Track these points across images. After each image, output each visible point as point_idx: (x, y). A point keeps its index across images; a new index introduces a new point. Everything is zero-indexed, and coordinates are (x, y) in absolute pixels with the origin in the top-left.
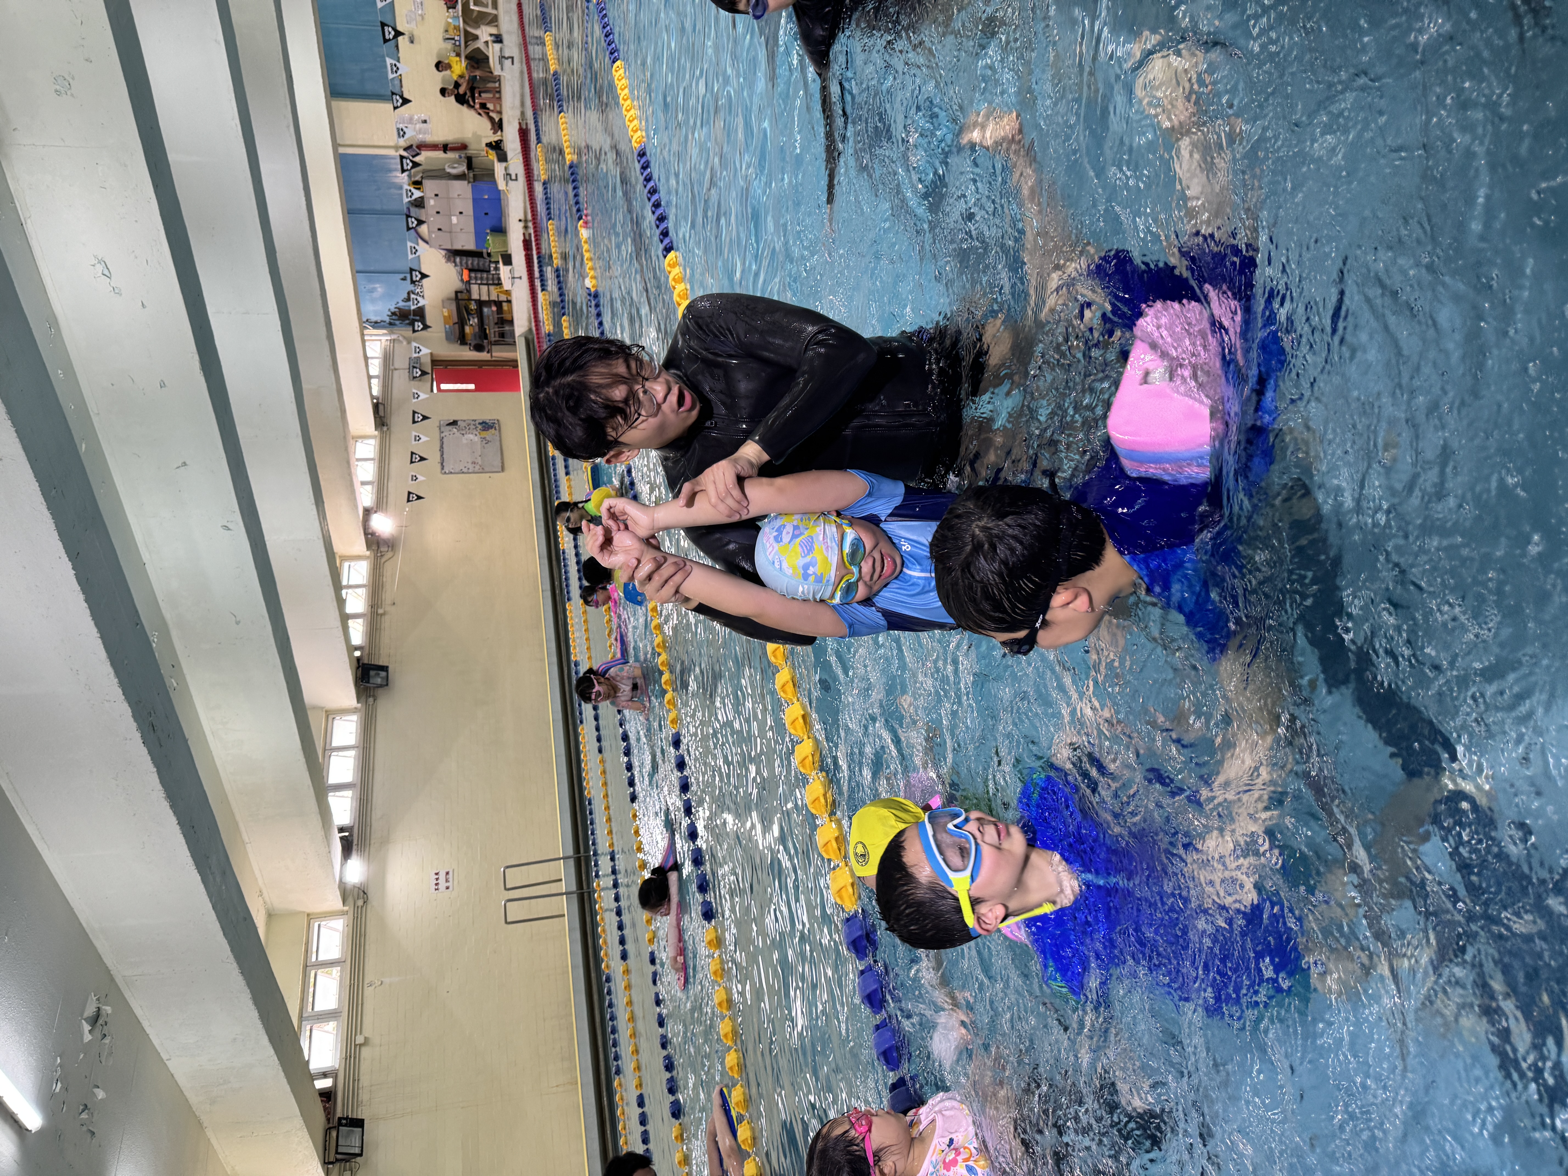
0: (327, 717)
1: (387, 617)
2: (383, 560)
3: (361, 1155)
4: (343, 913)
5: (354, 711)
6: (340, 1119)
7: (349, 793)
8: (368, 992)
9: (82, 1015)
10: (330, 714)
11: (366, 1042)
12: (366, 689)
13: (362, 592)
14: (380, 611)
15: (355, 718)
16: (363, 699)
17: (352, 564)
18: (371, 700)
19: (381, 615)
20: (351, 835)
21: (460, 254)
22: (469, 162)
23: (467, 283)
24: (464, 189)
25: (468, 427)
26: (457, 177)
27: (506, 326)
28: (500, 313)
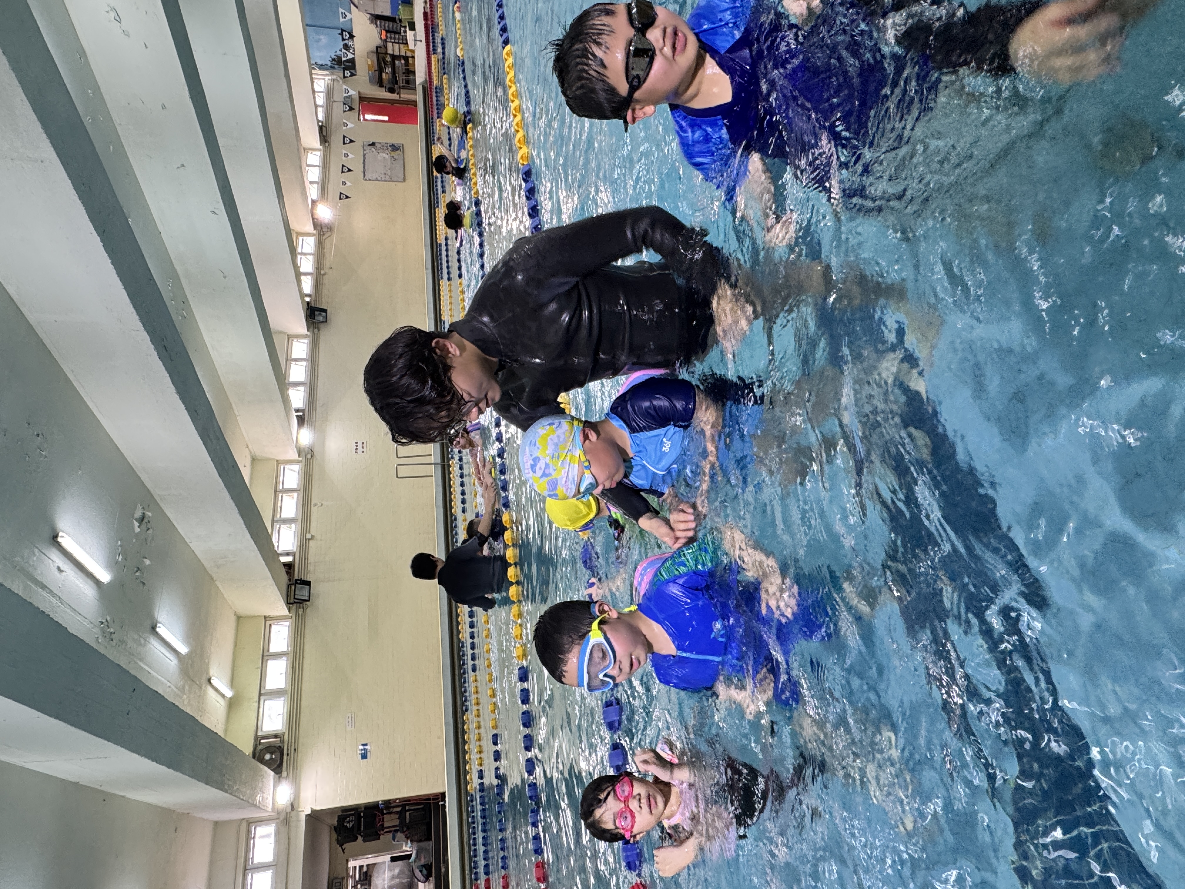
0: (288, 339)
1: (326, 276)
2: (324, 237)
3: (309, 601)
4: (299, 462)
5: (306, 336)
6: (296, 580)
7: (302, 388)
8: (314, 509)
9: (133, 517)
10: (290, 337)
11: (313, 537)
12: (314, 323)
13: (311, 258)
14: (322, 272)
15: (306, 341)
16: (311, 329)
17: (305, 238)
18: (316, 330)
19: (323, 275)
20: (304, 415)
21: (381, 18)
23: (384, 41)
25: (382, 147)
27: (410, 76)
28: (406, 65)
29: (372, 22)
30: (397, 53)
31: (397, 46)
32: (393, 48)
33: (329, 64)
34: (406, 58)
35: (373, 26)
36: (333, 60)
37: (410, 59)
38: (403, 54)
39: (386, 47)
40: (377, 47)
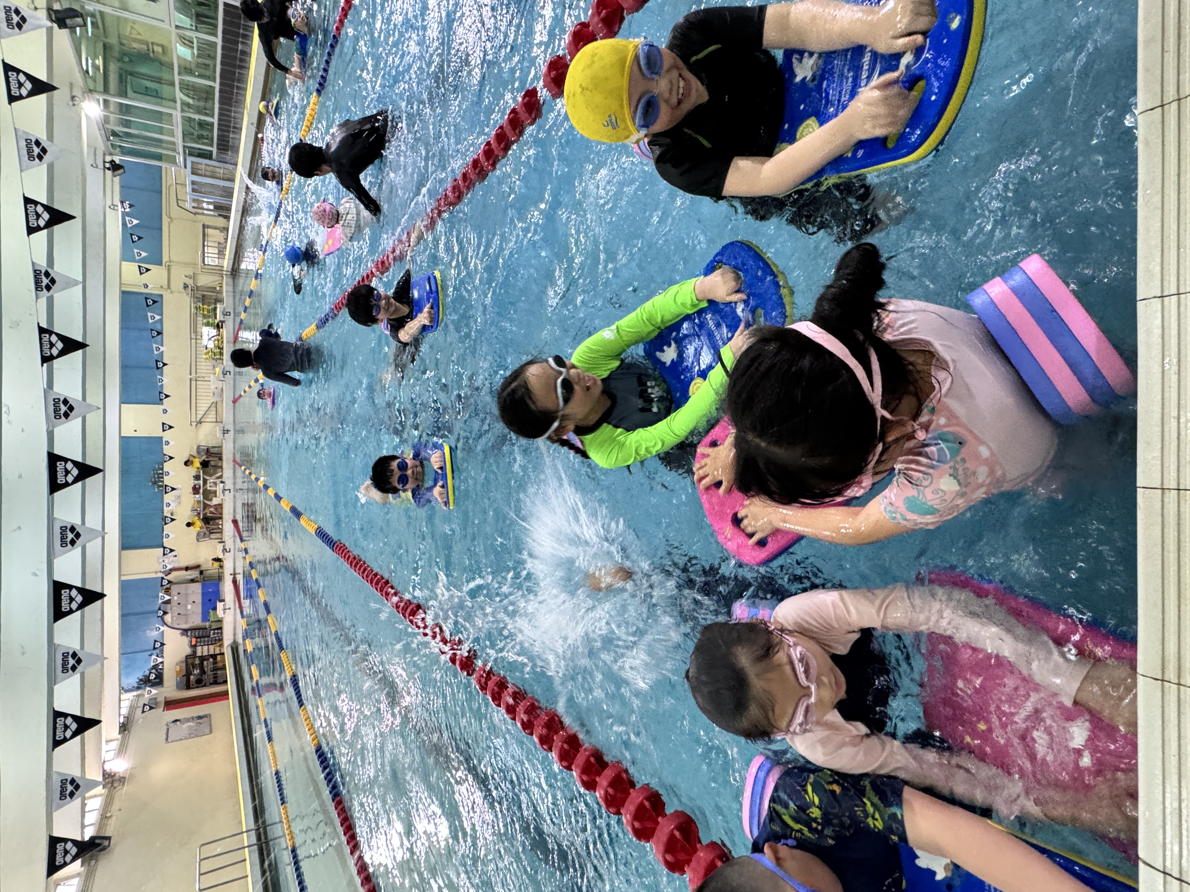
1: (114, 818)
2: (113, 793)
14: (111, 806)
16: (87, 863)
18: (93, 862)
19: (109, 817)
21: (191, 629)
22: (201, 573)
23: (194, 647)
24: (197, 588)
25: (188, 720)
26: (193, 581)
27: (219, 672)
28: (215, 663)
29: (182, 634)
30: (205, 653)
31: (206, 647)
32: (203, 651)
33: (136, 685)
34: (214, 656)
35: (184, 637)
36: (141, 680)
37: (219, 657)
38: (212, 652)
39: (195, 652)
40: (187, 657)
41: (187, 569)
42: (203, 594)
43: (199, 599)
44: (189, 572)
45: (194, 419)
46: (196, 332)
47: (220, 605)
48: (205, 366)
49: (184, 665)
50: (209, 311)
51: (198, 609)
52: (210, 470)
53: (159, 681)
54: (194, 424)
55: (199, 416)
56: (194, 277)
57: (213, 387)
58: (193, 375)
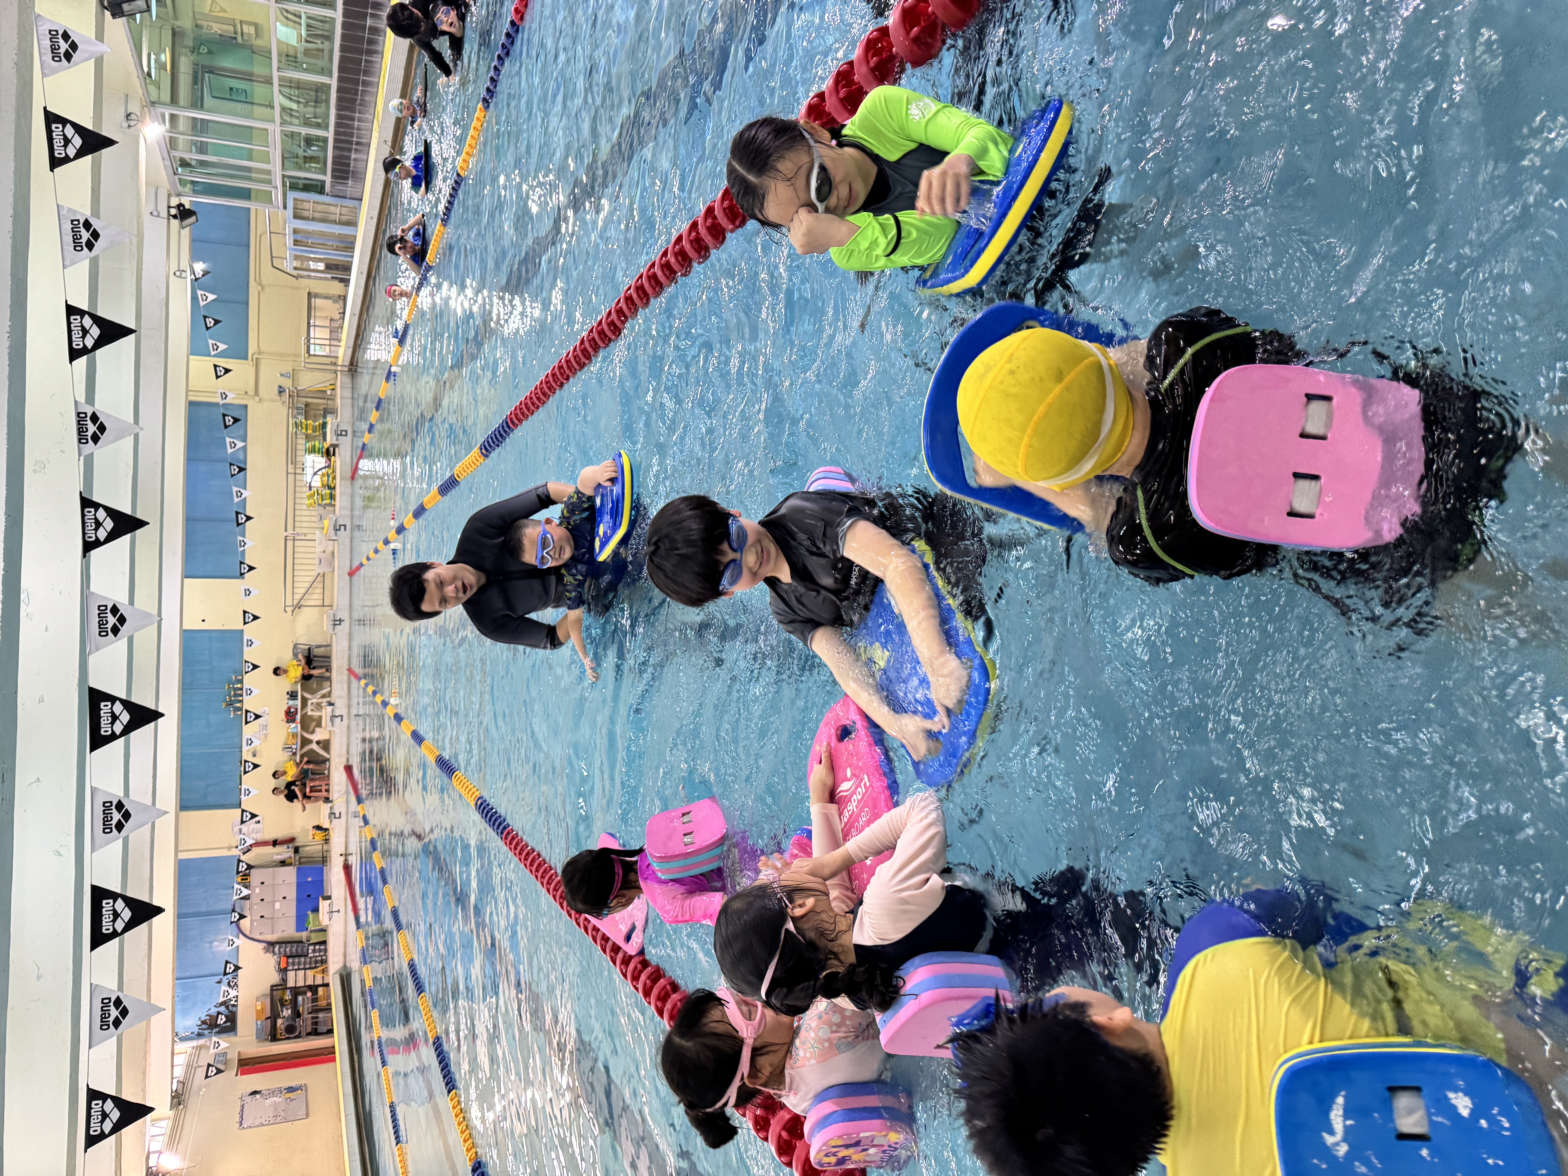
21: (280, 943)
22: (296, 850)
23: (283, 971)
24: (289, 875)
25: (273, 1093)
26: (283, 863)
27: (321, 1015)
28: (315, 1000)
29: (267, 950)
30: (301, 983)
31: (301, 973)
32: (297, 979)
34: (313, 989)
35: (270, 955)
37: (321, 991)
38: (310, 982)
39: (284, 980)
40: (272, 988)
41: (275, 843)
42: (299, 886)
43: (292, 894)
44: (279, 849)
45: (289, 602)
46: (294, 463)
47: (323, 905)
48: (307, 515)
49: (268, 1001)
50: (314, 430)
51: (290, 909)
52: (313, 683)
53: (230, 1026)
54: (289, 609)
55: (297, 597)
56: (293, 375)
57: (319, 549)
58: (290, 531)
